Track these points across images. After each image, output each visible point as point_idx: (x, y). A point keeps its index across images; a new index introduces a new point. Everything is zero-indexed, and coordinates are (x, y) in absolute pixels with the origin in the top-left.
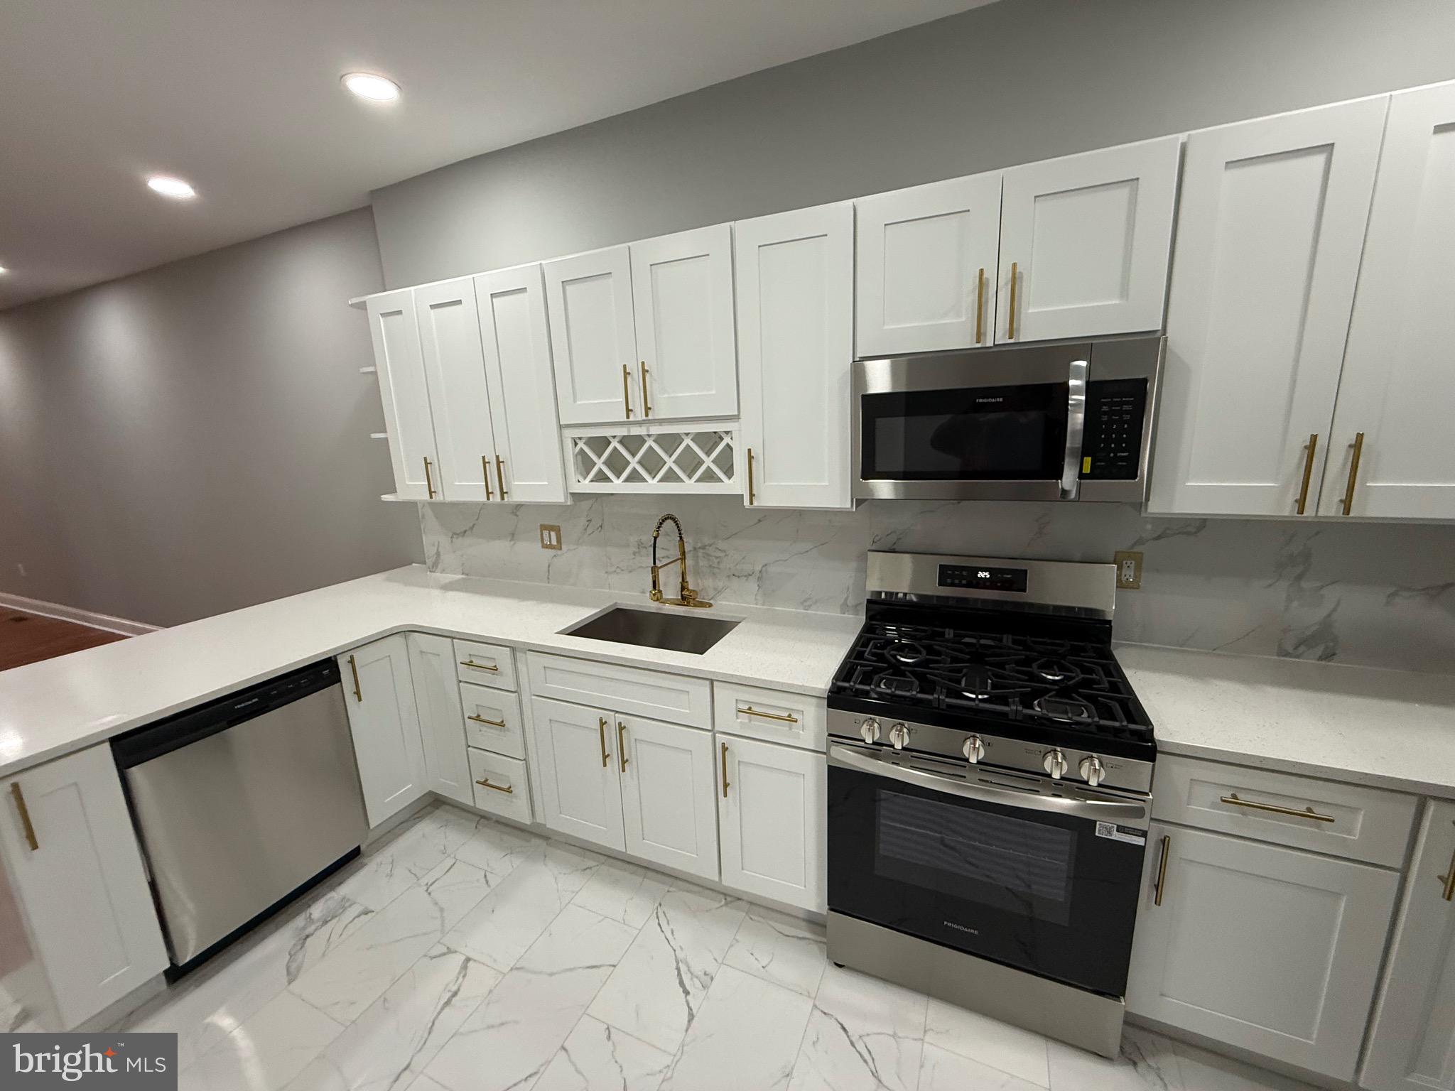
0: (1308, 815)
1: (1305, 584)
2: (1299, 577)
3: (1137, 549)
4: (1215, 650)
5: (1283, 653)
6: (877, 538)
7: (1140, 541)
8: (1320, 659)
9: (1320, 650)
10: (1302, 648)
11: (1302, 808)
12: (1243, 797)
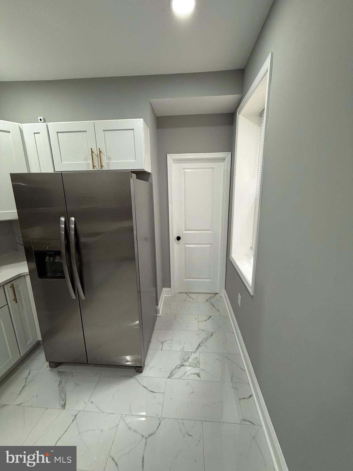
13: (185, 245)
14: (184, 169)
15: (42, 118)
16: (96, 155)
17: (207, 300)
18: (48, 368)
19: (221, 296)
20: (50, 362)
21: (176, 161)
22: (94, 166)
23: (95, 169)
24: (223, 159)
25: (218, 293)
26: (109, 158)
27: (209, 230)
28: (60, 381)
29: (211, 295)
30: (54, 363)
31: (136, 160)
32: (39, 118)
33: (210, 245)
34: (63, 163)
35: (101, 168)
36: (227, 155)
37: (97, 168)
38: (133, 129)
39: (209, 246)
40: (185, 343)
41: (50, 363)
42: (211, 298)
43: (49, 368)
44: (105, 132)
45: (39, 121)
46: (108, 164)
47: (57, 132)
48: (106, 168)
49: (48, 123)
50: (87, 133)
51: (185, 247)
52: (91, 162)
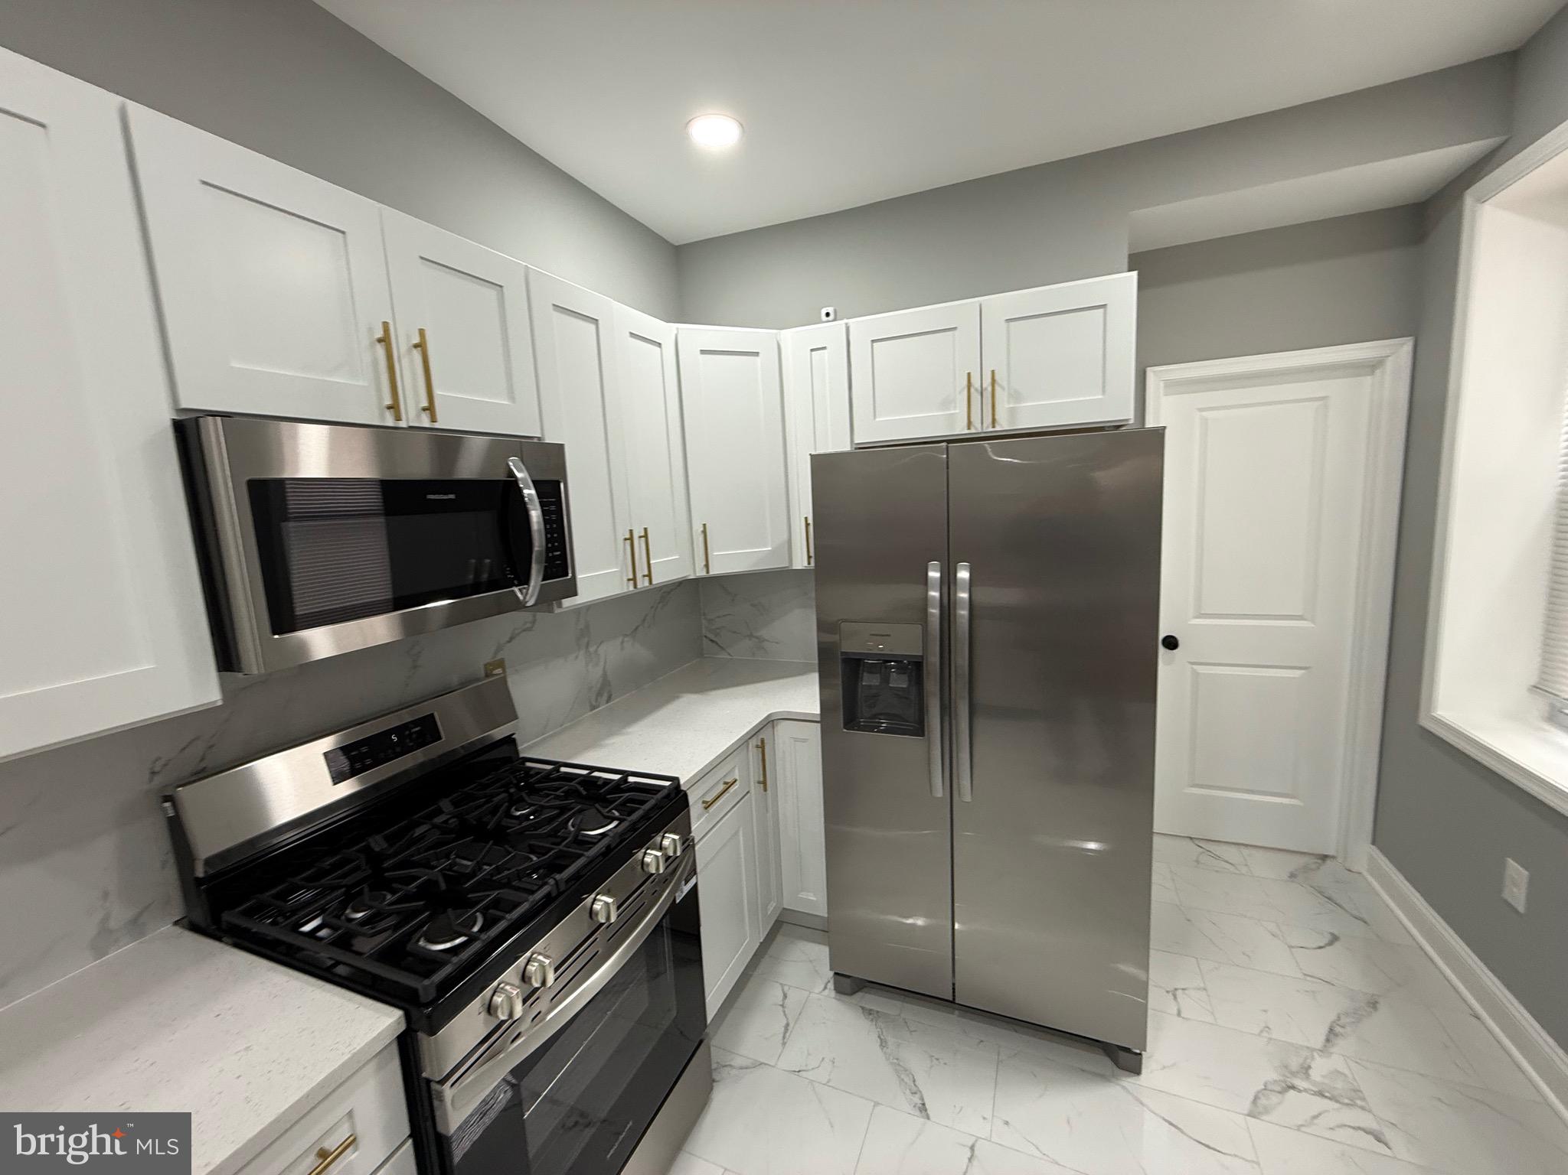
0: (729, 785)
1: (592, 649)
2: (588, 645)
3: (499, 657)
4: (561, 725)
5: (593, 708)
6: (159, 764)
7: (499, 649)
8: (607, 702)
9: (605, 697)
10: (599, 698)
11: (722, 787)
12: (709, 798)
13: (1195, 667)
14: (1201, 410)
15: (830, 310)
16: (976, 390)
17: (1292, 876)
18: (827, 991)
19: (1355, 868)
20: (836, 974)
21: (1174, 387)
22: (969, 424)
23: (973, 431)
24: (1372, 367)
25: (1333, 857)
26: (1016, 396)
27: (1300, 618)
28: (879, 1037)
29: (1303, 860)
30: (848, 981)
31: (1104, 392)
32: (824, 311)
33: (1303, 671)
34: (877, 420)
35: (994, 427)
36: (1394, 350)
37: (976, 429)
38: (1104, 306)
39: (1298, 673)
40: (1265, 1011)
41: (837, 977)
42: (1306, 869)
43: (830, 991)
44: (1012, 324)
45: (824, 318)
46: (1012, 412)
47: (873, 341)
48: (1004, 425)
49: (850, 321)
50: (956, 333)
51: (1196, 674)
52: (960, 410)
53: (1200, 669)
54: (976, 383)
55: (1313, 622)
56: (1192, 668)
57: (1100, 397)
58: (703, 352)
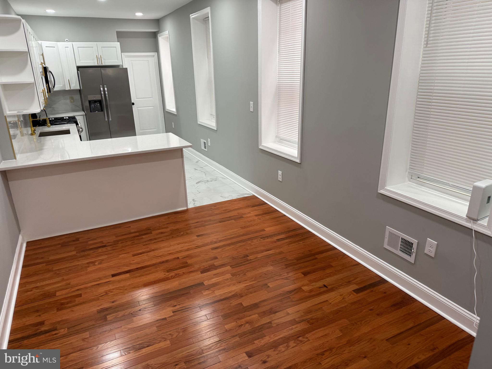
14: (131, 61)
15: (67, 40)
22: (98, 64)
24: (154, 56)
26: (105, 59)
27: (150, 98)
31: (118, 60)
33: (153, 107)
34: (81, 61)
36: (155, 54)
38: (116, 47)
44: (102, 48)
45: (66, 41)
46: (104, 62)
47: (78, 47)
48: (103, 64)
49: (73, 43)
50: (93, 48)
51: (138, 109)
52: (96, 61)
53: (139, 108)
54: (98, 57)
55: (153, 98)
56: (137, 109)
57: (117, 61)
58: (46, 47)
